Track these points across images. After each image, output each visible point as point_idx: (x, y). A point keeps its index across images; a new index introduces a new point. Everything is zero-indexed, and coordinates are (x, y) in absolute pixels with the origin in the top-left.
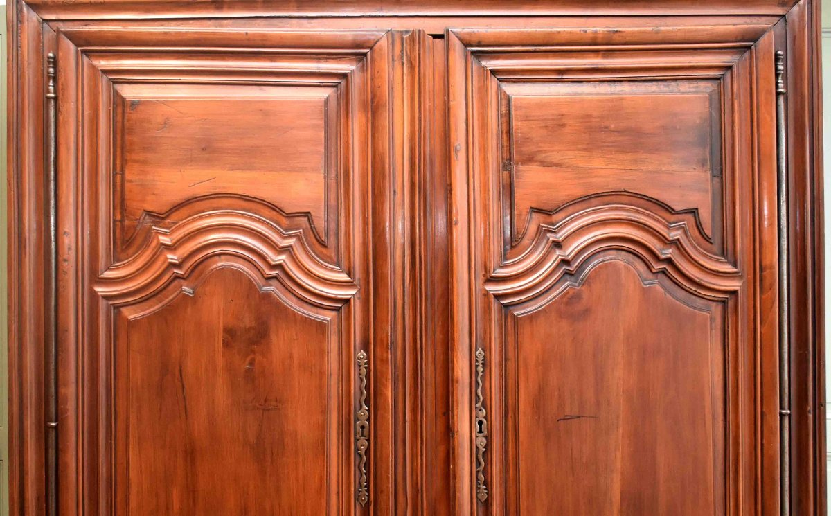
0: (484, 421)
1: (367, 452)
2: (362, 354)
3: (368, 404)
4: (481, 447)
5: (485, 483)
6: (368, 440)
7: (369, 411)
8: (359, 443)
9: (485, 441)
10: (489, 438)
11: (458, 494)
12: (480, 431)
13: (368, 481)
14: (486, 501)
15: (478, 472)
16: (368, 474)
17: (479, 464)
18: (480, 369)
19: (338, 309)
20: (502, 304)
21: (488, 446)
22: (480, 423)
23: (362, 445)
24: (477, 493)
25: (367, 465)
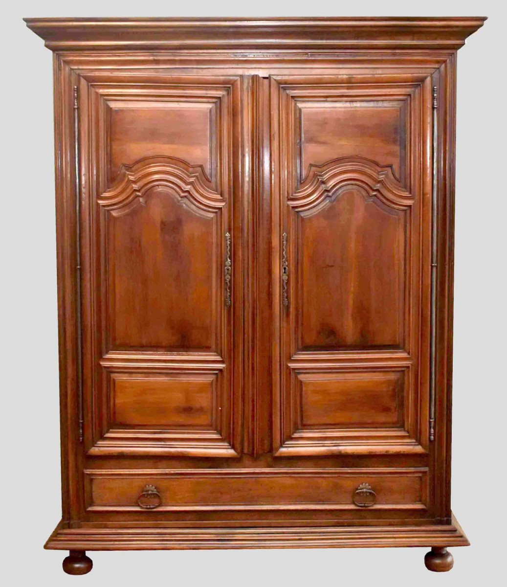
0: (287, 268)
1: (230, 281)
2: (228, 235)
3: (230, 259)
4: (285, 280)
5: (287, 297)
6: (231, 276)
7: (231, 262)
8: (226, 277)
9: (287, 277)
10: (289, 276)
11: (273, 303)
12: (285, 273)
13: (230, 296)
14: (288, 306)
15: (283, 292)
16: (230, 292)
17: (284, 288)
18: (285, 242)
19: (216, 213)
20: (296, 211)
21: (288, 280)
22: (285, 269)
23: (228, 278)
24: (283, 303)
25: (230, 288)
